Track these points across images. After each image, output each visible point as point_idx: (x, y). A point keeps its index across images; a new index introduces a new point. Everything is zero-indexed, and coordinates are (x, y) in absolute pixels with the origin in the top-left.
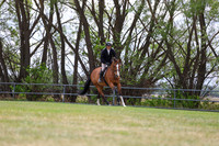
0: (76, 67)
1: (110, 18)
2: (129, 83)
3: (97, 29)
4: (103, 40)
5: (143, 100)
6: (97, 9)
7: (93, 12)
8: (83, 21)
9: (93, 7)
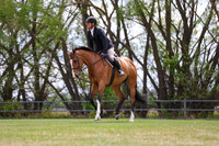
0: (145, 81)
1: (178, 32)
2: (200, 96)
3: (165, 42)
4: (171, 54)
5: (215, 113)
6: (164, 23)
7: (160, 27)
8: (150, 35)
9: (160, 21)
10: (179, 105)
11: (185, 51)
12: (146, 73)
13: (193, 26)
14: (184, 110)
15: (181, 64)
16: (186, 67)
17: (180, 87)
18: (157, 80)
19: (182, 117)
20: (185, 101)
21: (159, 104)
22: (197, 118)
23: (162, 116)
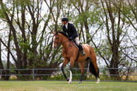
1: (29, 27)
4: (25, 40)
7: (18, 23)
8: (12, 29)
9: (18, 20)
11: (34, 39)
12: (9, 52)
13: (38, 23)
14: (33, 75)
17: (31, 61)
19: (32, 79)
21: (17, 71)
22: (41, 80)
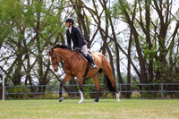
0: (129, 69)
1: (156, 28)
2: (174, 80)
3: (145, 36)
4: (150, 46)
6: (144, 21)
7: (141, 24)
8: (133, 31)
9: (141, 19)
10: (157, 88)
11: (162, 43)
12: (130, 62)
13: (168, 23)
14: (162, 91)
15: (158, 54)
16: (163, 57)
17: (158, 73)
18: (139, 68)
19: (160, 97)
20: (162, 84)
21: (140, 87)
22: (172, 98)
23: (143, 97)
